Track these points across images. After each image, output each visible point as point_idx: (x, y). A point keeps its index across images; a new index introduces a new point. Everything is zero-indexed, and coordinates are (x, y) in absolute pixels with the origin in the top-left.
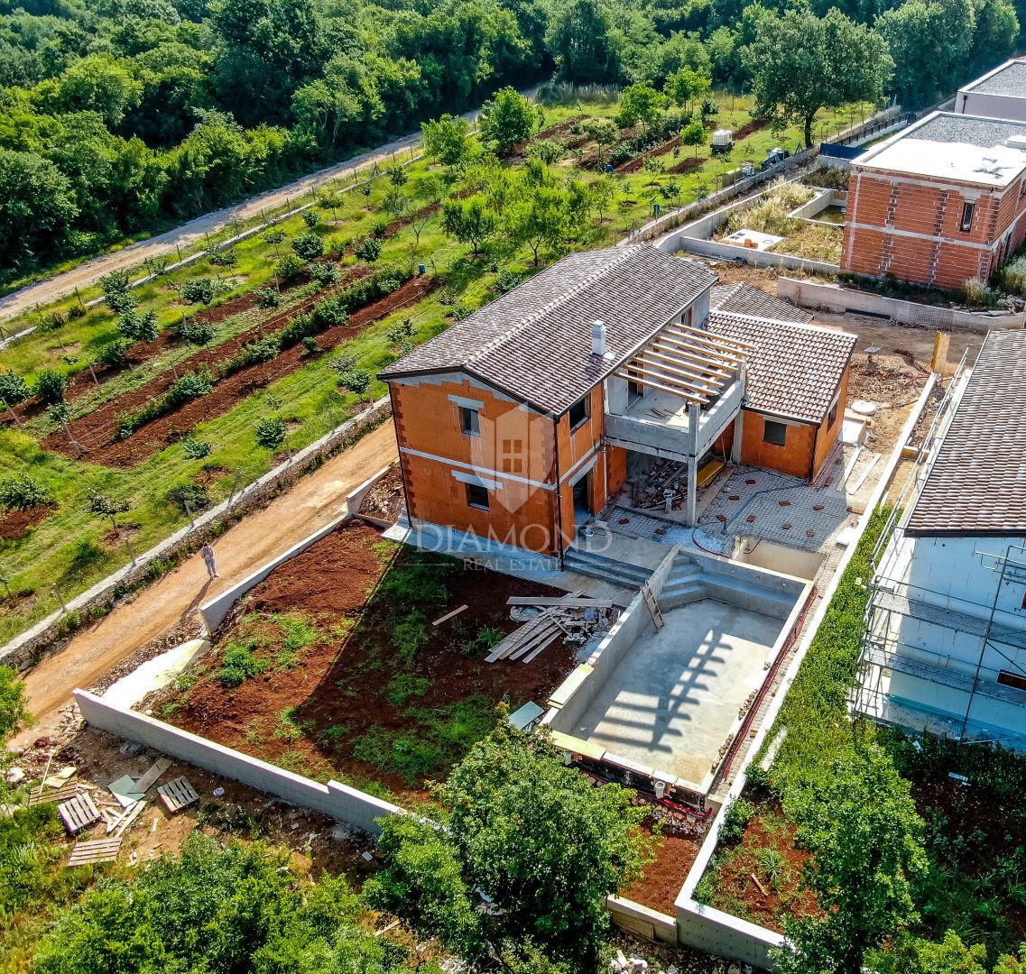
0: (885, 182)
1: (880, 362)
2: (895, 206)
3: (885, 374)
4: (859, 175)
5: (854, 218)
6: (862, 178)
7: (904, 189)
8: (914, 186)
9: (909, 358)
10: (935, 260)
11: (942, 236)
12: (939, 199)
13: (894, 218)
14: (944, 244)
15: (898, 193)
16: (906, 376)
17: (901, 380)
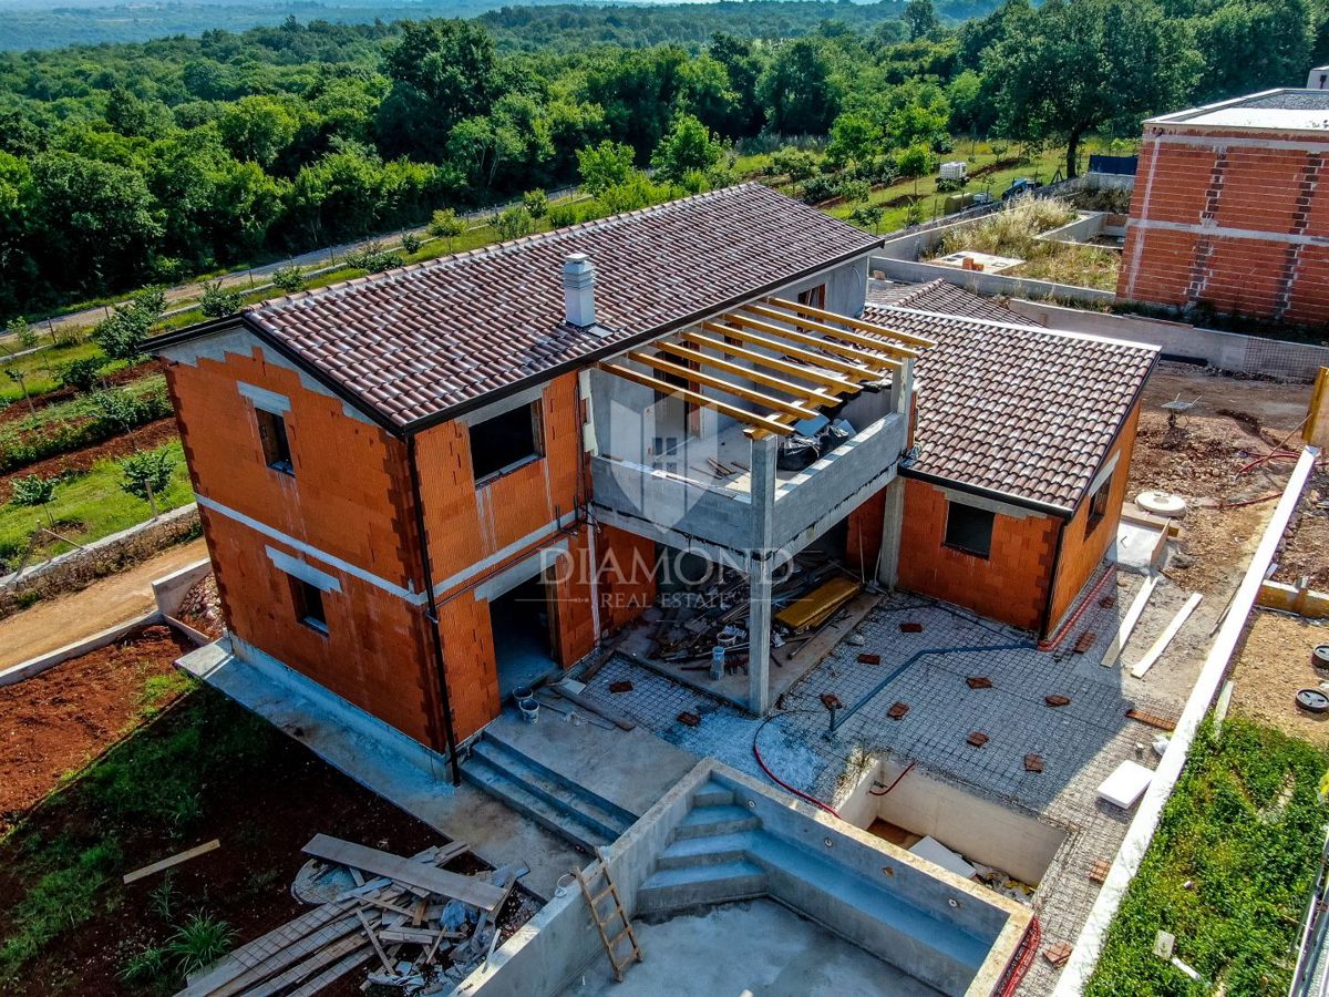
0: (1203, 148)
1: (1191, 429)
2: (1220, 187)
3: (1203, 448)
4: (1158, 141)
5: (1145, 212)
6: (1162, 145)
7: (1238, 158)
8: (1258, 150)
9: (1251, 424)
10: (1291, 276)
11: (1306, 233)
12: (1305, 170)
13: (1216, 209)
14: (1309, 247)
15: (1226, 165)
16: (1246, 453)
17: (1237, 460)
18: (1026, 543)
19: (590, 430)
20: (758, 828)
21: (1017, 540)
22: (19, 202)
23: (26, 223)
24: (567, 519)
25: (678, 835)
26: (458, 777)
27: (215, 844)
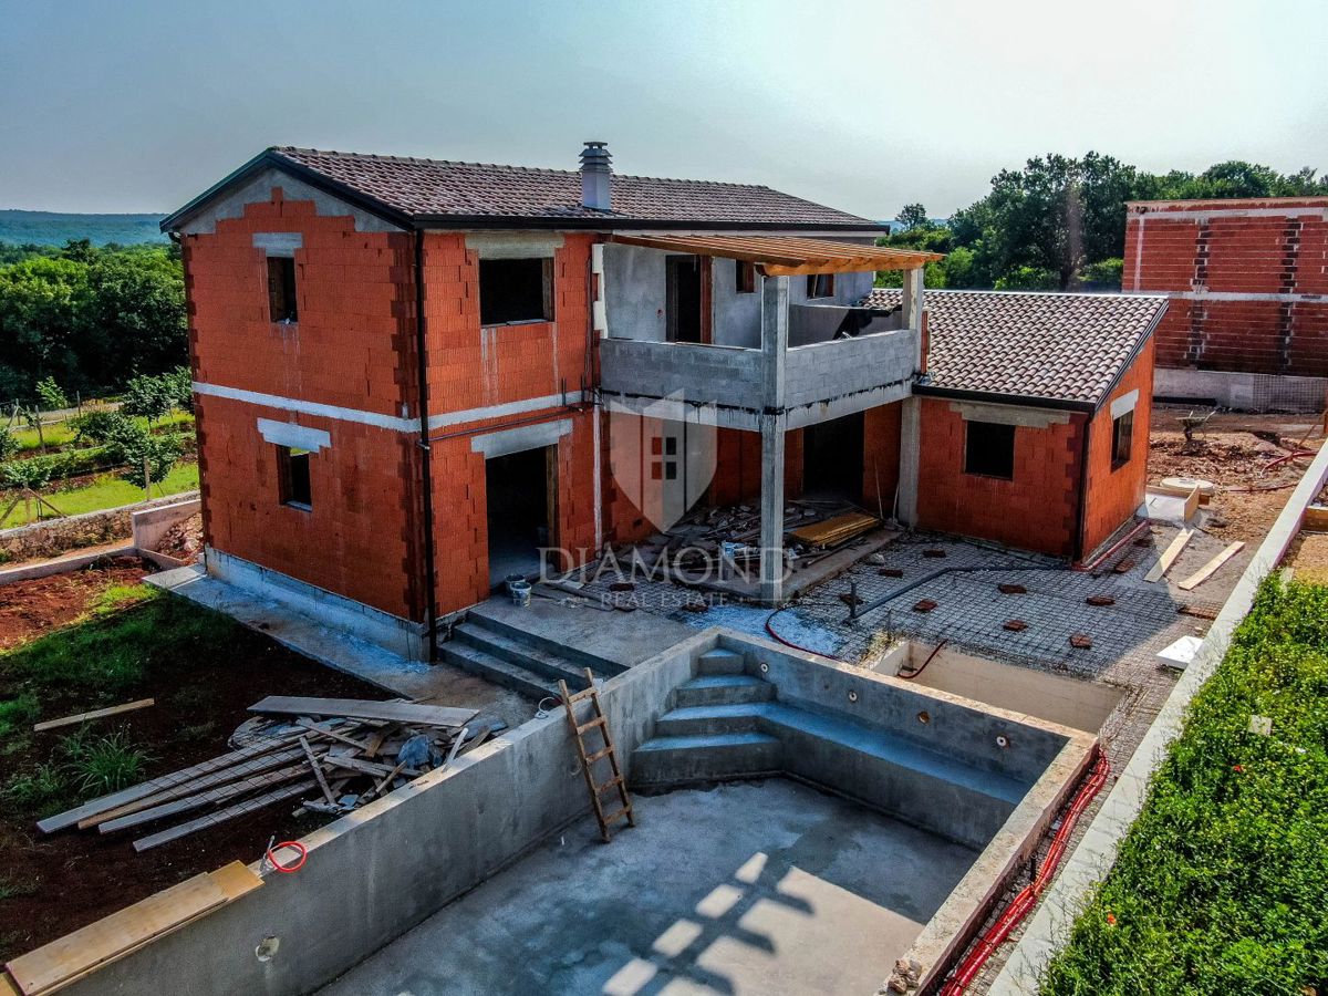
0: (1186, 221)
2: (1207, 255)
3: (1224, 453)
4: (1142, 218)
5: (1137, 284)
6: (1147, 221)
7: (1220, 228)
8: (1239, 219)
9: (1272, 438)
10: (1288, 333)
11: (1296, 292)
12: (1286, 234)
13: (1206, 276)
14: (1300, 304)
15: (1209, 235)
16: (1268, 455)
17: (1260, 460)
18: (1051, 454)
19: (600, 308)
20: (772, 697)
21: (1041, 453)
22: (71, 300)
23: (74, 318)
24: (573, 397)
25: (680, 699)
26: (435, 656)
27: (151, 701)
